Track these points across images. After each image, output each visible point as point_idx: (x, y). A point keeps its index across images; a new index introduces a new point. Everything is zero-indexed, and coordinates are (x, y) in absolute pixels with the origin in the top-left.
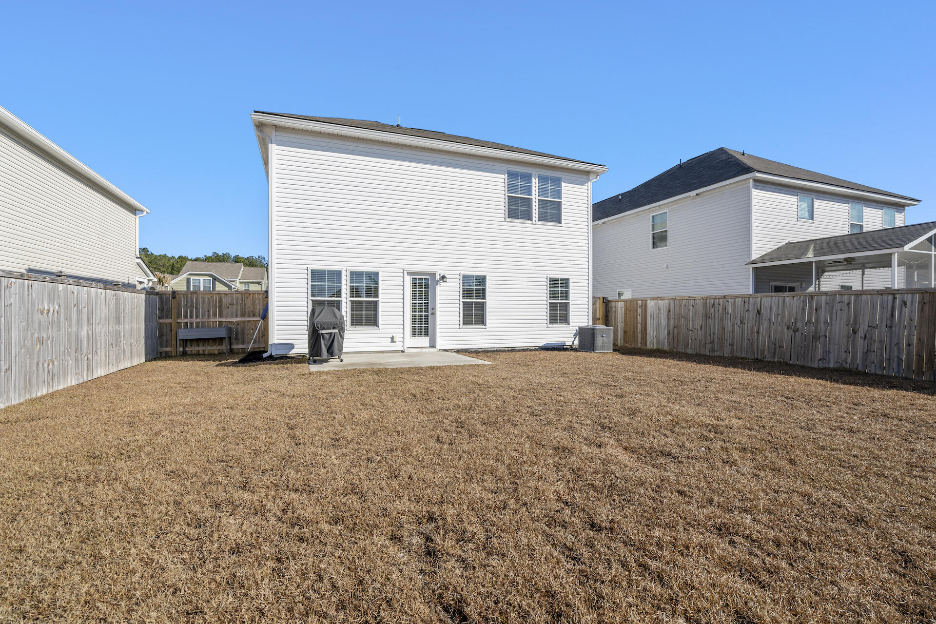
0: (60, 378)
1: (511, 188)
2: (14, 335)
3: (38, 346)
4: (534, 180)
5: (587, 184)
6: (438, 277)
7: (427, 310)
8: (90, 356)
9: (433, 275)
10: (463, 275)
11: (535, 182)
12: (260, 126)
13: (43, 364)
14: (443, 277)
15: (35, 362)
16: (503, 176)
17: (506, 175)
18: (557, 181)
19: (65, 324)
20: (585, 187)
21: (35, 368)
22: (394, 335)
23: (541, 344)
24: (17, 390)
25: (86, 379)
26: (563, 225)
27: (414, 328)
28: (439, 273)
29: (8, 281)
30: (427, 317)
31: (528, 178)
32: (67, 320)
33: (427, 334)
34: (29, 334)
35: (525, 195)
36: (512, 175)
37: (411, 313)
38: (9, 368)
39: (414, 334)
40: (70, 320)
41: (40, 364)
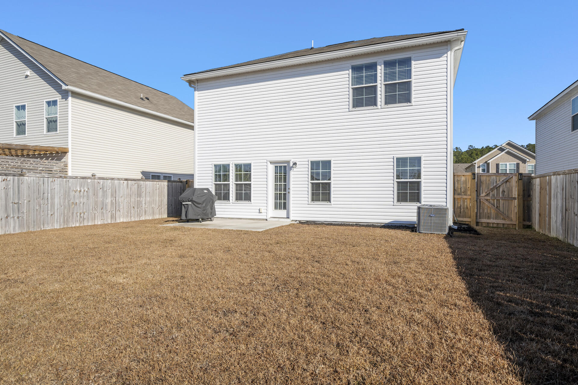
0: (89, 220)
1: (357, 80)
2: (56, 201)
3: (73, 206)
4: (379, 68)
5: (446, 55)
6: (291, 164)
7: (285, 190)
8: (114, 212)
9: (288, 162)
10: (311, 162)
11: (380, 70)
12: (190, 82)
13: (77, 213)
14: (295, 164)
15: (71, 212)
16: (347, 72)
17: (350, 70)
18: (407, 62)
19: (93, 197)
20: (444, 58)
21: (71, 215)
22: (261, 207)
23: (387, 221)
24: (58, 223)
25: (109, 222)
26: (413, 103)
27: (276, 204)
28: (292, 161)
29: (53, 179)
30: (285, 194)
31: (373, 67)
32: (94, 195)
33: (285, 208)
34: (67, 200)
35: (370, 83)
36: (356, 69)
37: (274, 192)
38: (53, 214)
39: (276, 208)
40: (97, 195)
41: (75, 214)
